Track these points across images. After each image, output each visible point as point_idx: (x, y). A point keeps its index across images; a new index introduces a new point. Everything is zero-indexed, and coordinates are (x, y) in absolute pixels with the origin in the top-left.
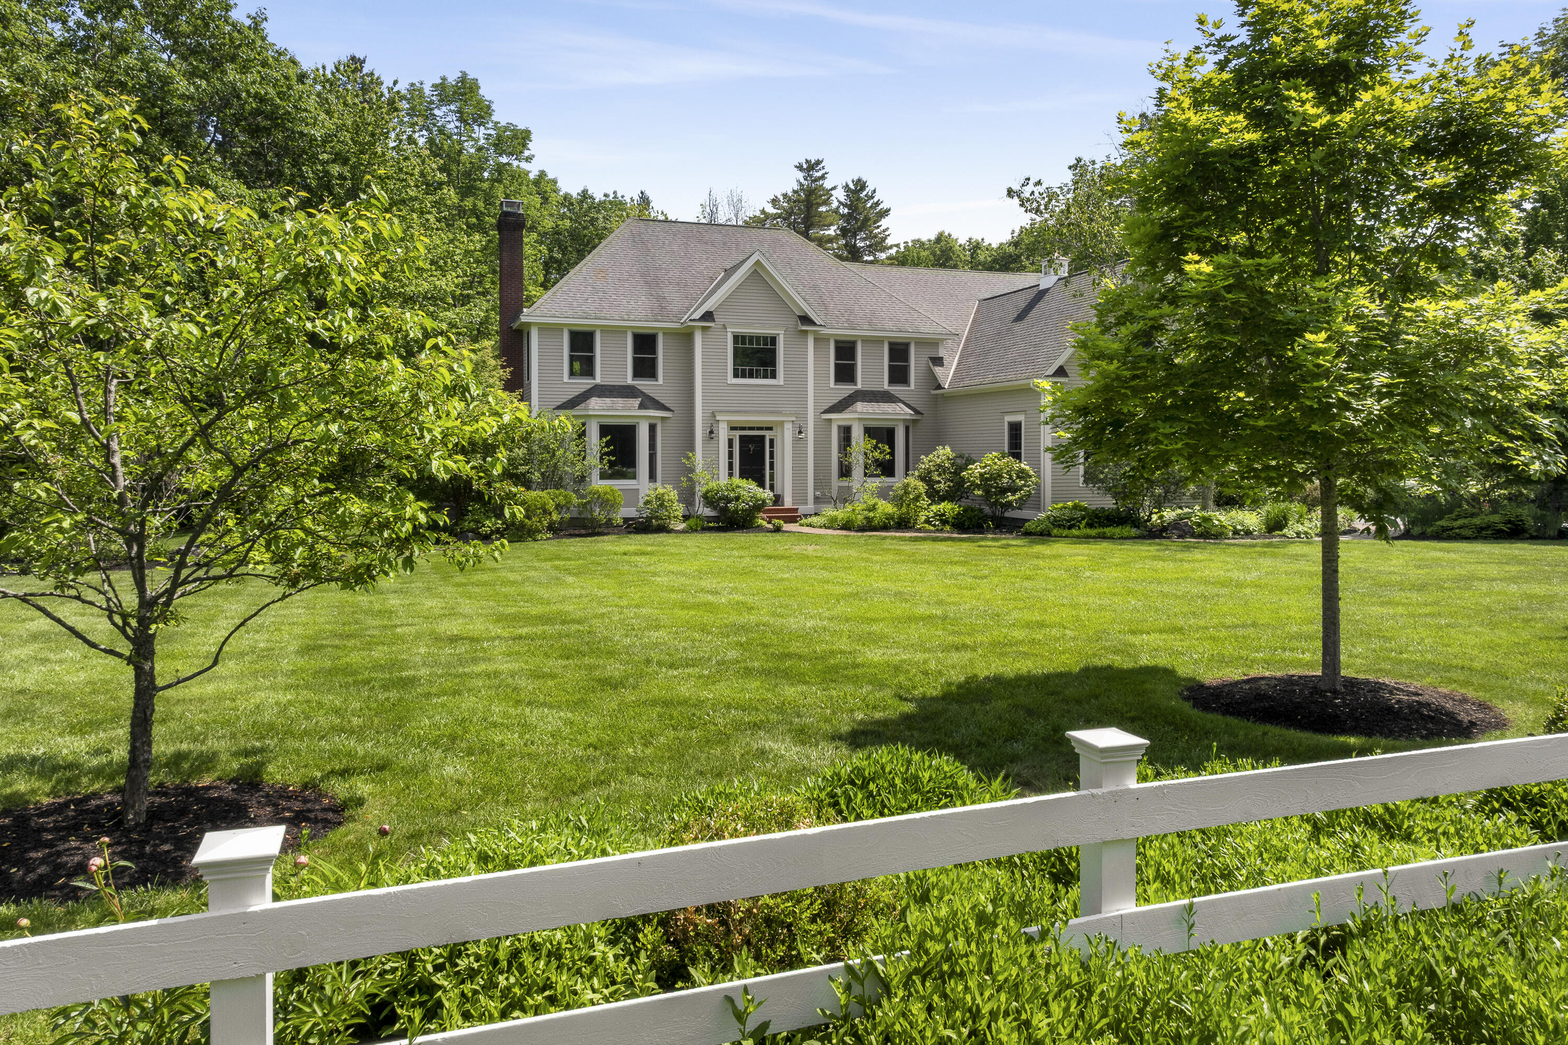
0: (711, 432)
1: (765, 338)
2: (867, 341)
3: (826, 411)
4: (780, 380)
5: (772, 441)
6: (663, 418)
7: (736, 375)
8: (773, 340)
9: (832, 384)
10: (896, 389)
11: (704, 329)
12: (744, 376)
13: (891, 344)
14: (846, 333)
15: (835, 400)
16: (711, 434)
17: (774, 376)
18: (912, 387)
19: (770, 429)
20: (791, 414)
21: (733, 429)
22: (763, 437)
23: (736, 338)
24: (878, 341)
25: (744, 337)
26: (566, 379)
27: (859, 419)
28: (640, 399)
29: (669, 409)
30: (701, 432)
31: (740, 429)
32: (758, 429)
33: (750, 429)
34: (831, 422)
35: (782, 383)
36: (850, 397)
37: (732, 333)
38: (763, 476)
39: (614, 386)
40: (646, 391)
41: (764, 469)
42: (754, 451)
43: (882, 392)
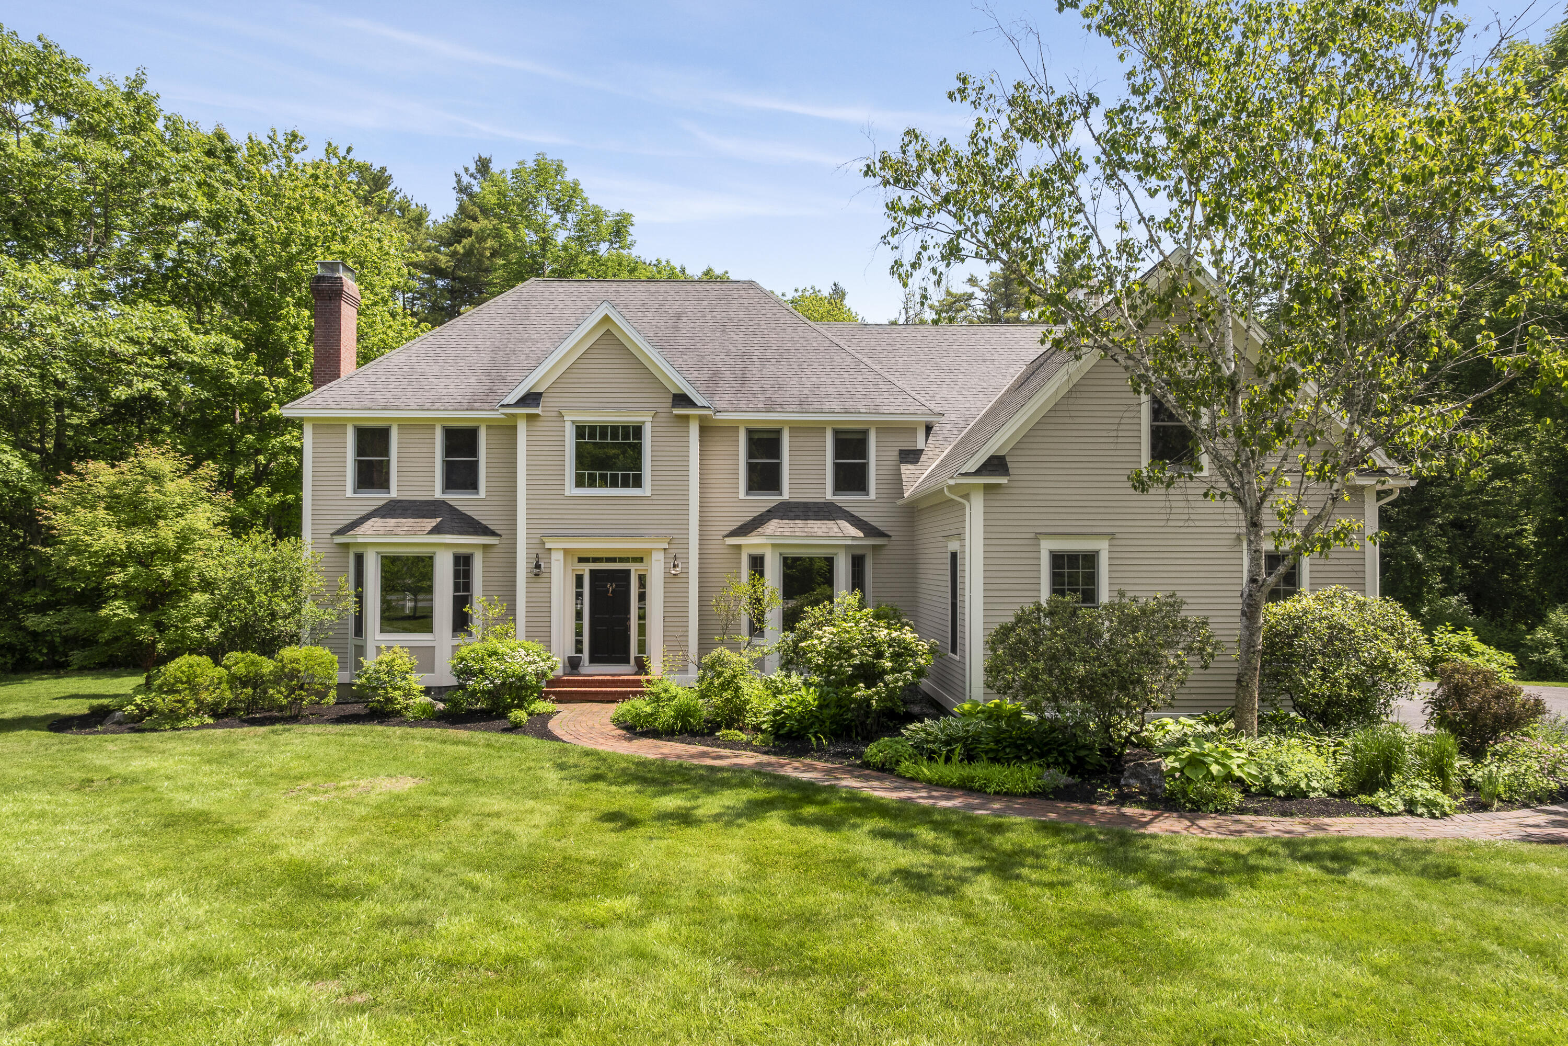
0: (538, 566)
1: (626, 428)
2: (798, 429)
3: (733, 534)
4: (647, 489)
5: (642, 579)
6: (485, 547)
7: (579, 483)
8: (638, 431)
9: (742, 494)
10: (847, 500)
11: (531, 418)
12: (592, 484)
13: (836, 432)
14: (763, 418)
15: (747, 517)
16: (538, 570)
17: (638, 482)
18: (873, 495)
19: (641, 560)
20: (658, 537)
21: (582, 560)
22: (627, 572)
23: (580, 431)
24: (817, 429)
25: (593, 429)
26: (349, 493)
27: (774, 545)
28: (439, 520)
29: (493, 534)
30: (524, 566)
31: (596, 560)
32: (622, 560)
33: (609, 560)
34: (739, 547)
35: (648, 493)
36: (769, 511)
37: (573, 422)
38: (627, 629)
39: (415, 501)
40: (460, 508)
41: (629, 619)
42: (613, 591)
43: (822, 500)
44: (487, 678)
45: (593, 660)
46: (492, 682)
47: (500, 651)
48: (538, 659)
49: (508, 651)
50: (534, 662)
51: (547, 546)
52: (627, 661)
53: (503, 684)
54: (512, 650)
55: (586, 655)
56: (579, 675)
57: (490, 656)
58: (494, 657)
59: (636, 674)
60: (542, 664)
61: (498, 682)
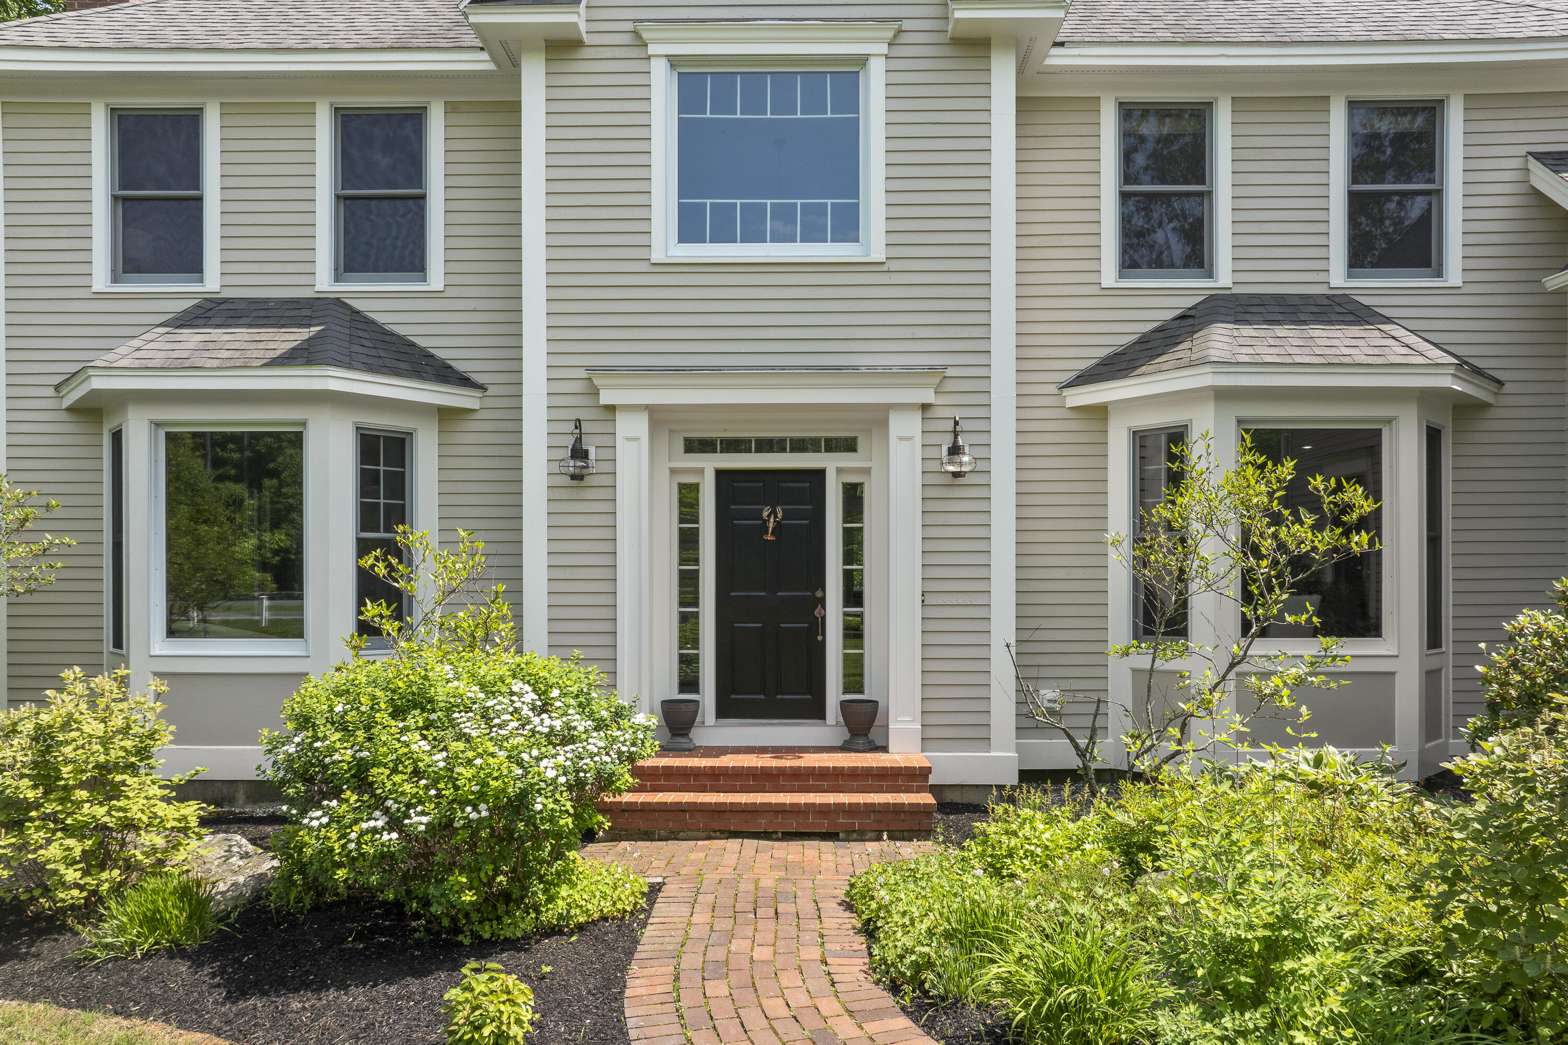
0: (579, 453)
2: (1255, 103)
4: (874, 242)
6: (446, 415)
7: (690, 228)
9: (1109, 273)
10: (1383, 285)
11: (558, 50)
12: (722, 233)
16: (579, 464)
18: (1454, 274)
19: (849, 445)
20: (909, 375)
21: (696, 446)
22: (819, 475)
24: (1304, 91)
25: (724, 81)
26: (101, 280)
27: (1222, 395)
28: (315, 329)
29: (464, 381)
30: (544, 455)
31: (733, 445)
32: (800, 446)
33: (766, 445)
34: (1100, 412)
35: (878, 253)
36: (1182, 317)
37: (674, 61)
38: (819, 626)
39: (266, 301)
40: (380, 318)
41: (822, 602)
42: (778, 525)
43: (1321, 290)
44: (379, 803)
45: (725, 710)
46: (394, 823)
47: (440, 693)
48: (581, 724)
49: (475, 692)
50: (567, 738)
51: (606, 398)
52: (817, 712)
53: (444, 827)
54: (489, 689)
55: (708, 695)
56: (693, 751)
57: (398, 713)
58: (415, 718)
59: (845, 748)
60: (596, 741)
61: (419, 821)
